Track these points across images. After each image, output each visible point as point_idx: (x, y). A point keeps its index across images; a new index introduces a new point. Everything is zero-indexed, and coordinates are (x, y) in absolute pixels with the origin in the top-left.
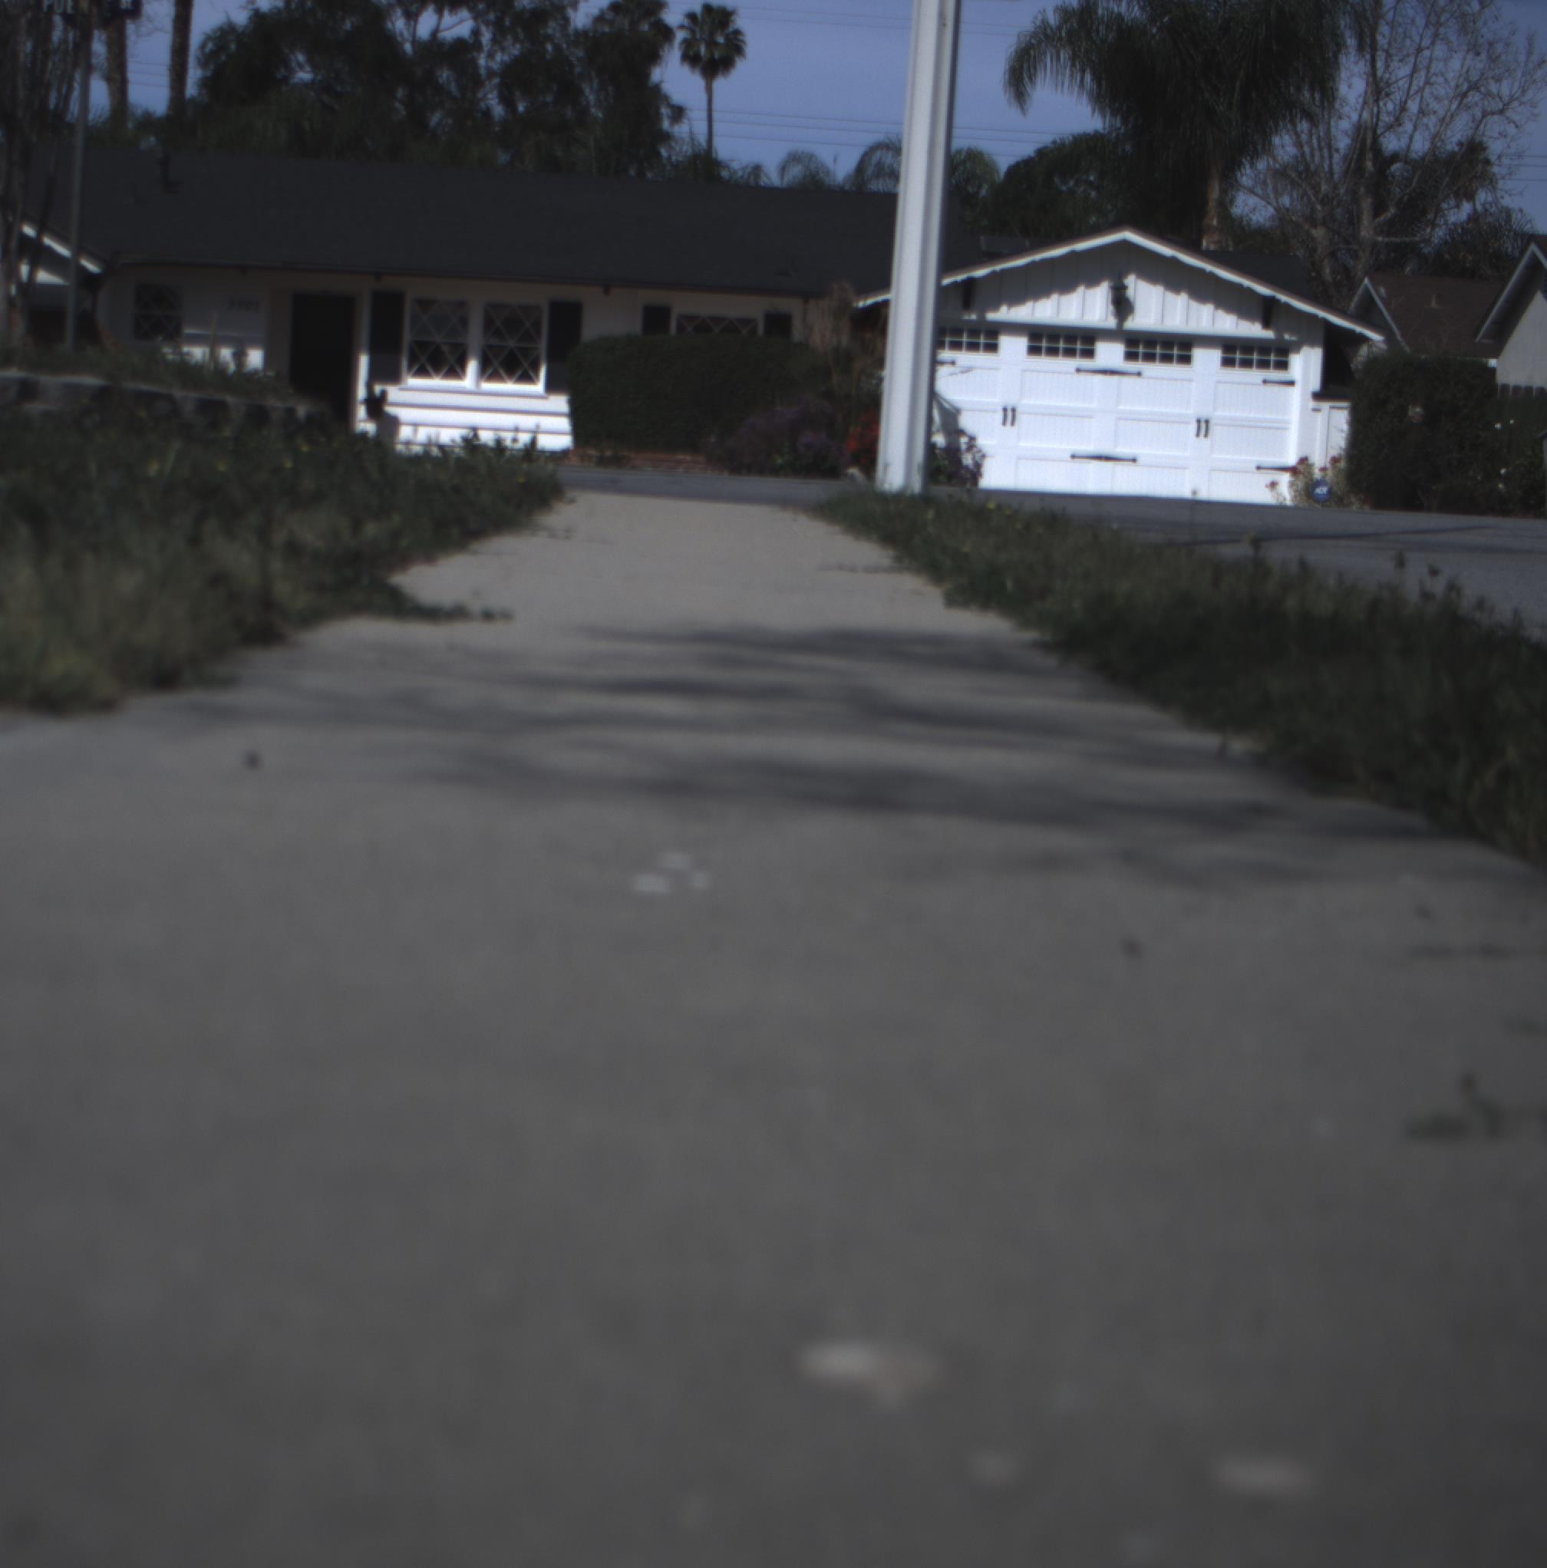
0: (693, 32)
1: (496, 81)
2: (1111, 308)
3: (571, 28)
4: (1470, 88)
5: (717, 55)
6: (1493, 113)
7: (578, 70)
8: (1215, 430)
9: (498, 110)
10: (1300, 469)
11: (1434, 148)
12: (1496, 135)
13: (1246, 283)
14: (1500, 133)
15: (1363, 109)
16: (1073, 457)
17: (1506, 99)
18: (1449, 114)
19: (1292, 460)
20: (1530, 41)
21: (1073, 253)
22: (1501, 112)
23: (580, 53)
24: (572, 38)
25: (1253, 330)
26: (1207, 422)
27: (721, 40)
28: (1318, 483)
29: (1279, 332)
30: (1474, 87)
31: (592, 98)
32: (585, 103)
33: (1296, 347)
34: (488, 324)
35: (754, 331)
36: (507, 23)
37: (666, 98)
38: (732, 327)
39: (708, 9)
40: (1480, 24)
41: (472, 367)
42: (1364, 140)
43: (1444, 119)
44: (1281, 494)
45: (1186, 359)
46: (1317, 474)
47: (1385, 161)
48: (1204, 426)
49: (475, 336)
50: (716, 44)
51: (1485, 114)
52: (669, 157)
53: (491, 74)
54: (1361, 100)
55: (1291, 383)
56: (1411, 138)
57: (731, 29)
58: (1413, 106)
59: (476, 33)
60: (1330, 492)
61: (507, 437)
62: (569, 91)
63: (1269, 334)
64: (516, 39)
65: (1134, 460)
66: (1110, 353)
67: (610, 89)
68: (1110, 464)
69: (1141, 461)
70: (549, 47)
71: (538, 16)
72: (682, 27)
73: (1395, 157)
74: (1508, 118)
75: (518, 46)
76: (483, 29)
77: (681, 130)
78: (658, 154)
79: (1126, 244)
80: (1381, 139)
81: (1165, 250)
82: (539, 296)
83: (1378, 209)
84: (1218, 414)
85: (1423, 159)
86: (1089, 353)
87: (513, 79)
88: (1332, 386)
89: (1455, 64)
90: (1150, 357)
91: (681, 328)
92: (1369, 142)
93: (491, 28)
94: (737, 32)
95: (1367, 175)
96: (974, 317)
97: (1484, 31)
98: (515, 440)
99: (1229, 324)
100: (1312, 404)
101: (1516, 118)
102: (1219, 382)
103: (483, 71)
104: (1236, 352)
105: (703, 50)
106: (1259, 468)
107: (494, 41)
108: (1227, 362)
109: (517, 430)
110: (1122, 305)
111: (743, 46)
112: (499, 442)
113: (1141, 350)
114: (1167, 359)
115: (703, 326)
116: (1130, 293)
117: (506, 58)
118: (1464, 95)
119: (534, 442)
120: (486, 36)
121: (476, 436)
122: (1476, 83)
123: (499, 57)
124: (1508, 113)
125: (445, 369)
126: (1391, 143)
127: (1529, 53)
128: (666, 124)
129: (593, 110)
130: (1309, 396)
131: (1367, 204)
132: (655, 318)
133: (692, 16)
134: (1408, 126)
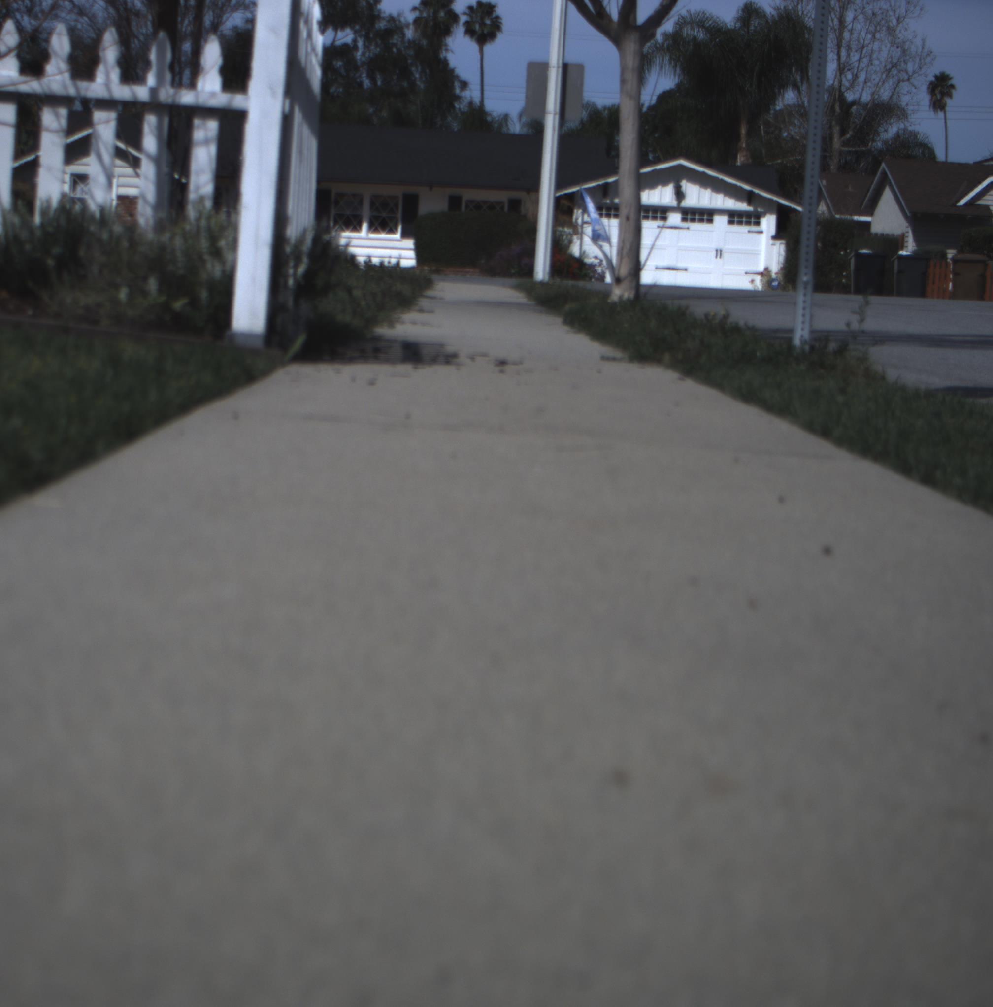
0: (471, 16)
1: (366, 67)
2: (674, 196)
3: (406, 39)
4: (893, 67)
5: (485, 32)
6: (903, 81)
7: (409, 61)
8: (726, 255)
9: (367, 83)
10: (765, 273)
11: (873, 99)
12: (906, 92)
13: (739, 184)
14: (908, 92)
15: (835, 78)
16: (657, 268)
17: (910, 74)
18: (882, 80)
19: (761, 268)
20: (924, 41)
21: (655, 171)
22: (908, 80)
23: (411, 52)
24: (407, 45)
25: (743, 206)
26: (721, 251)
27: (488, 22)
28: (773, 280)
29: (755, 208)
30: (894, 66)
31: (417, 76)
32: (413, 79)
33: (763, 214)
34: (372, 204)
35: (502, 208)
36: (371, 36)
37: (458, 77)
38: (492, 206)
39: (480, 4)
40: (897, 32)
41: (365, 226)
42: (835, 95)
43: (878, 83)
44: (755, 286)
45: (710, 221)
46: (774, 275)
47: (846, 107)
48: (719, 253)
49: (366, 211)
50: (485, 24)
51: (899, 81)
52: (460, 109)
53: (363, 63)
54: (835, 73)
55: (761, 232)
56: (861, 95)
57: (494, 15)
58: (862, 76)
59: (355, 41)
60: (779, 284)
61: (386, 260)
62: (405, 73)
63: (750, 208)
64: (377, 46)
65: (686, 270)
66: (674, 218)
67: (427, 71)
68: (674, 272)
69: (689, 270)
70: (395, 50)
71: (387, 33)
72: (465, 13)
73: (854, 103)
74: (912, 83)
75: (378, 49)
76: (359, 39)
77: (466, 94)
78: (454, 107)
79: (680, 166)
80: (846, 94)
81: (700, 169)
82: (398, 191)
83: (843, 133)
84: (726, 247)
85: (867, 105)
86: (664, 218)
87: (375, 65)
88: (781, 233)
89: (884, 54)
90: (693, 220)
91: (467, 206)
92: (837, 96)
93: (363, 39)
94: (498, 17)
95: (836, 114)
96: (608, 201)
97: (900, 36)
98: (389, 262)
99: (731, 204)
100: (771, 242)
101: (916, 83)
102: (727, 232)
103: (359, 63)
104: (735, 217)
105: (477, 27)
106: (746, 273)
107: (366, 47)
108: (731, 222)
109: (390, 257)
110: (679, 195)
111: (502, 26)
112: (382, 263)
113: (689, 216)
114: (701, 220)
115: (478, 206)
116: (683, 189)
117: (372, 55)
118: (890, 70)
119: (398, 264)
120: (360, 44)
121: (370, 261)
122: (896, 64)
123: (367, 55)
124: (912, 80)
125: (352, 227)
126: (850, 96)
127: (923, 48)
128: (458, 91)
129: (418, 83)
130: (770, 238)
131: (836, 130)
132: (455, 202)
133: (470, 8)
134: (858, 88)
